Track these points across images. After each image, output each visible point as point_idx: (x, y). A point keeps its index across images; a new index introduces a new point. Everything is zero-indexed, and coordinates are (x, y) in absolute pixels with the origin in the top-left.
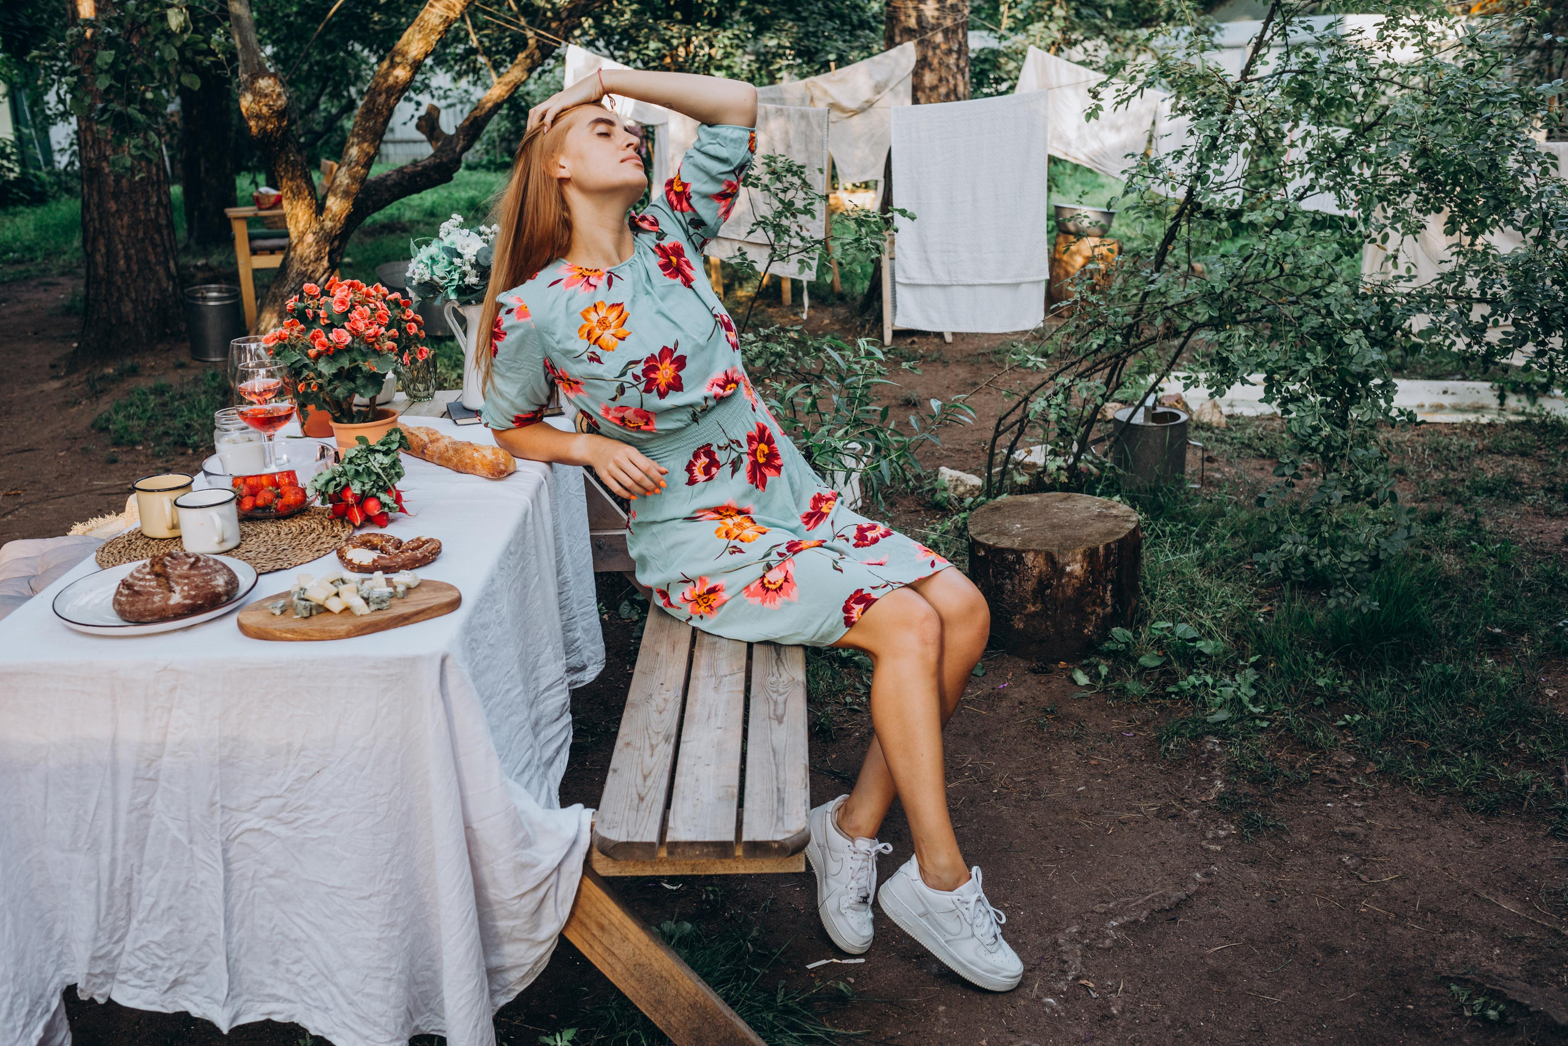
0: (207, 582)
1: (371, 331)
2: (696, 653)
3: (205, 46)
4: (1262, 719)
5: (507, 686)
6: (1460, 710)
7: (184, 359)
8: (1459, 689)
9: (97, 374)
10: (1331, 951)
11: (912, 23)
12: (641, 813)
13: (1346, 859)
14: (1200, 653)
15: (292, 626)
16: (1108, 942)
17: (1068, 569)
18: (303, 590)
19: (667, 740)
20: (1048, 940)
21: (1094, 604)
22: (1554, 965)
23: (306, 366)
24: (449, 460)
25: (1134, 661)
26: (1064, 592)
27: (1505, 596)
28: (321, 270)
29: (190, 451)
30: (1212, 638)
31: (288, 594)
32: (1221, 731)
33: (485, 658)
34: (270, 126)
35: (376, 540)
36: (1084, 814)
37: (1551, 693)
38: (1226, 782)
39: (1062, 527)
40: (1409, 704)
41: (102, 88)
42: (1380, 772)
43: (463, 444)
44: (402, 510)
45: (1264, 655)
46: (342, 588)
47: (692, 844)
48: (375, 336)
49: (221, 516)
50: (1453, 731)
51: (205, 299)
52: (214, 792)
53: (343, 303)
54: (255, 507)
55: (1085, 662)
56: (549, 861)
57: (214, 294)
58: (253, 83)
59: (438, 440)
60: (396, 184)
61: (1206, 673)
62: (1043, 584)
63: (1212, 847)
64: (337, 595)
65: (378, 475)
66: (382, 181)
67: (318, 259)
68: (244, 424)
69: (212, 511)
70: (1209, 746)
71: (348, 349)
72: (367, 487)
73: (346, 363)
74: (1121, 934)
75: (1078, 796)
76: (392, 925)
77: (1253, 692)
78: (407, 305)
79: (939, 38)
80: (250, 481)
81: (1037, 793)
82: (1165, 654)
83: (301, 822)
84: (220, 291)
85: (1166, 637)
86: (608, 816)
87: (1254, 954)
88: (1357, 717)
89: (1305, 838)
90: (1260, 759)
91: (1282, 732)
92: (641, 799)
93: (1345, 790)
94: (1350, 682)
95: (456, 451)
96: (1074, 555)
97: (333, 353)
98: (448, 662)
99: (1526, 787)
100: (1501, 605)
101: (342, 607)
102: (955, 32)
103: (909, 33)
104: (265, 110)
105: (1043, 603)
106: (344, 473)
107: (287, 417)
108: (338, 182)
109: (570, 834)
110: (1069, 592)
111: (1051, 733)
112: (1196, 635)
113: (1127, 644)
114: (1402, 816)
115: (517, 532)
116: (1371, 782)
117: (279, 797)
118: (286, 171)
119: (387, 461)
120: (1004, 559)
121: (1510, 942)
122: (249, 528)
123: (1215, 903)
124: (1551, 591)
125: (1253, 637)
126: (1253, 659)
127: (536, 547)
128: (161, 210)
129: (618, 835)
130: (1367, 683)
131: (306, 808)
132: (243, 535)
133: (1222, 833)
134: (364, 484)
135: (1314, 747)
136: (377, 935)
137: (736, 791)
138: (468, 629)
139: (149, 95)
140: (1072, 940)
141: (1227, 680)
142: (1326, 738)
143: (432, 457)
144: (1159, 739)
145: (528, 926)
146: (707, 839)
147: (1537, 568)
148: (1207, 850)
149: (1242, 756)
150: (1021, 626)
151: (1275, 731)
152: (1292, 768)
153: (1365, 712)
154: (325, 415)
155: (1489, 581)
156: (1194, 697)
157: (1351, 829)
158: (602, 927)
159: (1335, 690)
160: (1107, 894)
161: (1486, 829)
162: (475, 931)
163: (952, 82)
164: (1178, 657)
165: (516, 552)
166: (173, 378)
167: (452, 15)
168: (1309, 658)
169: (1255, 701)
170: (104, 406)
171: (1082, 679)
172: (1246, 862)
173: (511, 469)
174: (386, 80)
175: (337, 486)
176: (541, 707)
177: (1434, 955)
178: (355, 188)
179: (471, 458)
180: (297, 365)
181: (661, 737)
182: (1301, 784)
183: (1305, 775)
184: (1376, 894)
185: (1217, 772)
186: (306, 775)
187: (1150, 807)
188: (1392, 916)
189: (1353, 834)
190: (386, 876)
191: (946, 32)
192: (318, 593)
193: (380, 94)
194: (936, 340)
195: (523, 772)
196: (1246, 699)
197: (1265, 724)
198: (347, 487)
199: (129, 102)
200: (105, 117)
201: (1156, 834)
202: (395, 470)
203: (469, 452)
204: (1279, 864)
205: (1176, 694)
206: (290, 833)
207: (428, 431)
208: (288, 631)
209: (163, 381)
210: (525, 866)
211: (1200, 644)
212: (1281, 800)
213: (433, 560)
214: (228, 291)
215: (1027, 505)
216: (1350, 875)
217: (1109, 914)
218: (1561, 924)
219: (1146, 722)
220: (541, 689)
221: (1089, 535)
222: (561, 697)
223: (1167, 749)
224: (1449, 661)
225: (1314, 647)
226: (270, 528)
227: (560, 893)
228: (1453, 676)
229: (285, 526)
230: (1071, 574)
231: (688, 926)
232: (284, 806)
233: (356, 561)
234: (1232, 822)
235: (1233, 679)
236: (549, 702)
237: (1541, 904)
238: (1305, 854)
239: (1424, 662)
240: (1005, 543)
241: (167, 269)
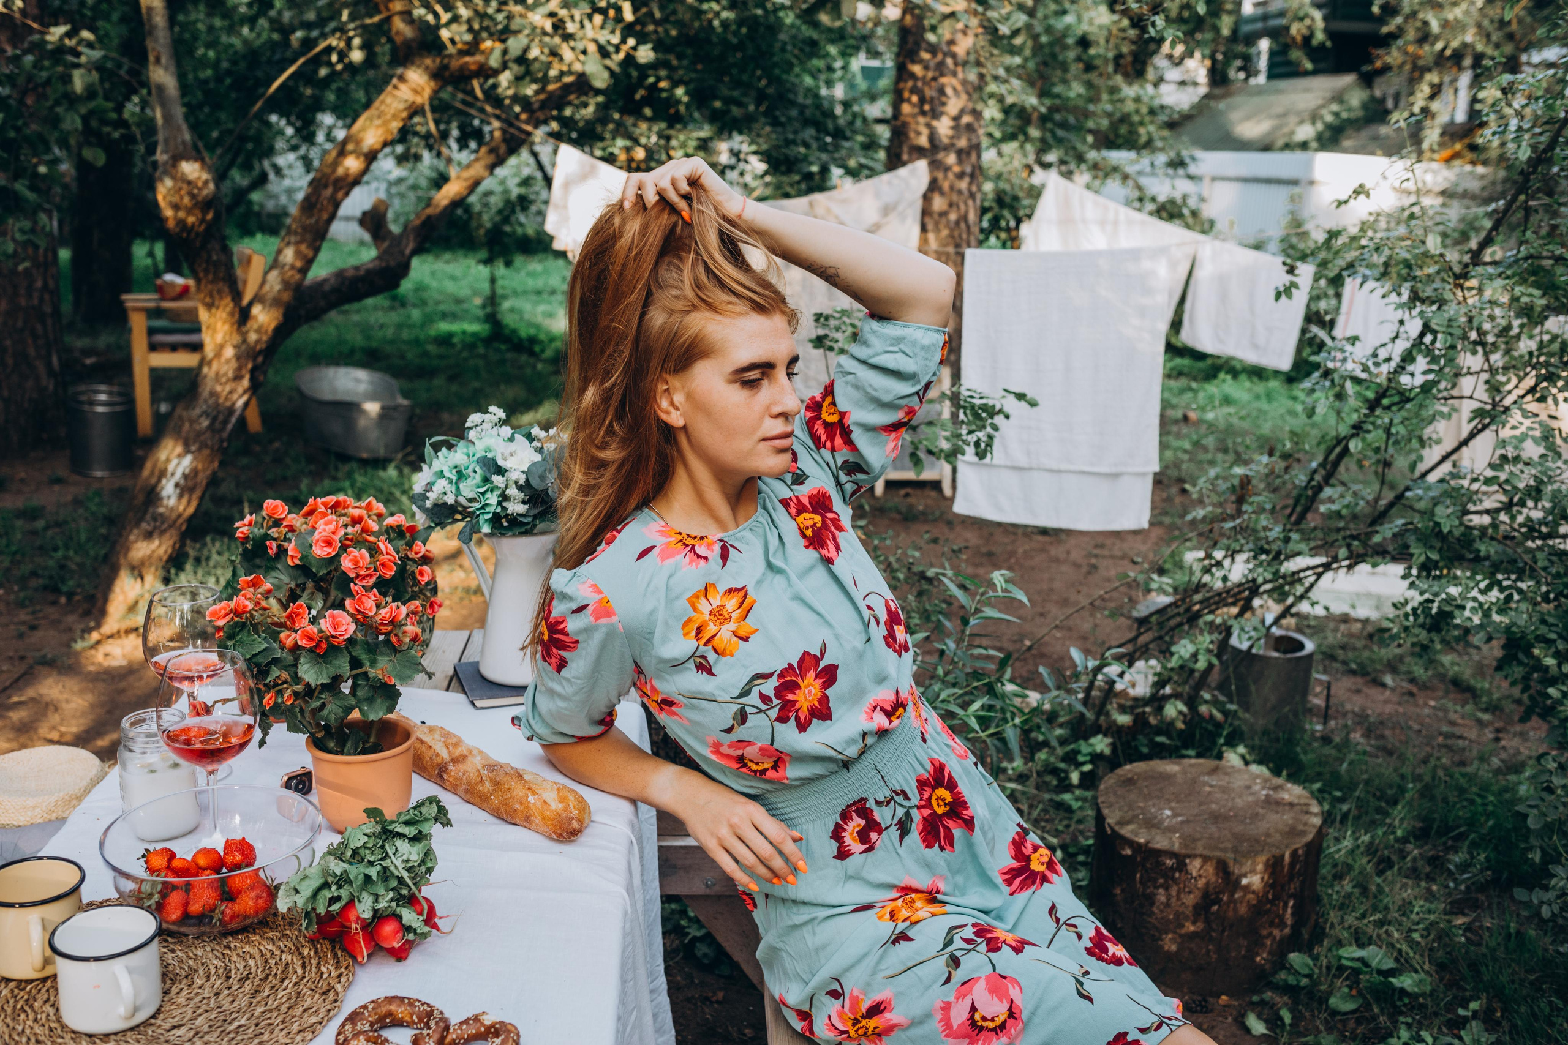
3: (114, 116)
7: (62, 472)
11: (923, 141)
14: (1402, 992)
17: (1244, 881)
21: (1272, 924)
24: (484, 798)
25: (1323, 1000)
26: (1235, 910)
28: (240, 390)
29: (63, 600)
30: (1413, 969)
34: (191, 219)
39: (1226, 818)
43: (501, 768)
49: (133, 970)
51: (92, 403)
53: (329, 543)
54: (186, 916)
55: (1255, 998)
57: (103, 397)
58: (174, 166)
59: (463, 758)
60: (335, 290)
62: (1208, 898)
65: (400, 880)
66: (319, 285)
67: (238, 378)
69: (117, 966)
72: (382, 904)
79: (951, 159)
82: (1361, 994)
84: (110, 393)
85: (1362, 972)
95: (497, 784)
96: (1254, 864)
97: (324, 651)
102: (968, 154)
103: (919, 152)
104: (186, 200)
105: (1207, 921)
106: (346, 880)
108: (267, 288)
110: (1243, 910)
112: (1393, 964)
113: (1309, 977)
118: (206, 271)
120: (1160, 864)
122: (175, 955)
126: (1474, 1006)
128: (47, 297)
134: (377, 897)
139: (42, 169)
143: (455, 786)
150: (1174, 948)
163: (963, 207)
164: (1377, 999)
166: (49, 498)
167: (419, 100)
171: (1258, 1027)
173: (586, 824)
174: (334, 171)
175: (334, 900)
178: (287, 296)
180: (262, 659)
191: (960, 153)
193: (326, 186)
194: (933, 494)
198: (350, 903)
199: (16, 177)
203: (519, 791)
207: (447, 741)
209: (37, 501)
211: (1400, 979)
214: (120, 394)
221: (1268, 835)
226: (211, 957)
230: (1247, 888)
240: (1161, 843)
241: (49, 364)
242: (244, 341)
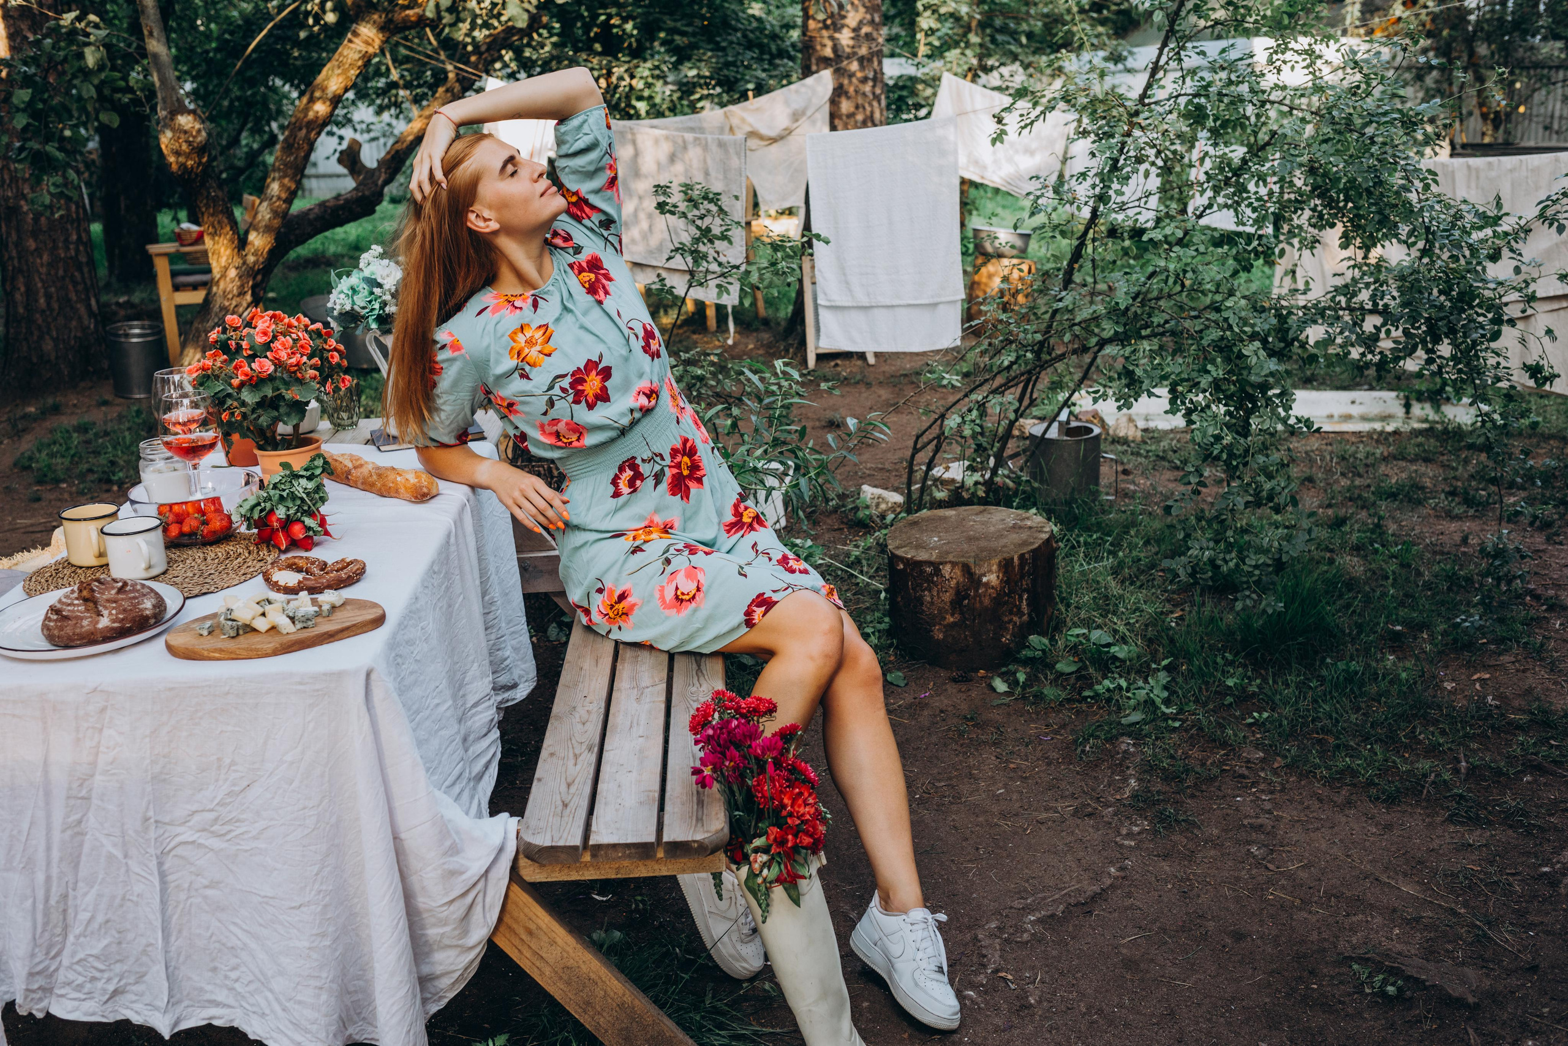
0: (135, 606)
1: (293, 360)
2: (619, 666)
3: (122, 83)
4: (1174, 720)
5: (436, 701)
6: (1363, 705)
7: (108, 397)
8: (1362, 685)
9: (19, 413)
10: (1239, 937)
11: (828, 52)
12: (565, 819)
13: (1254, 849)
14: (1115, 658)
15: (220, 645)
16: (1026, 936)
17: (985, 579)
18: (230, 610)
19: (590, 749)
20: (968, 936)
21: (1011, 613)
22: (1449, 942)
23: (229, 395)
24: (373, 485)
25: (1051, 667)
26: (981, 602)
27: (1406, 595)
28: (245, 304)
29: (115, 488)
30: (1126, 643)
31: (215, 616)
32: (1134, 731)
33: (411, 673)
34: (190, 163)
35: (301, 563)
36: (1003, 815)
37: (1449, 686)
38: (1139, 780)
39: (978, 539)
40: (1315, 701)
41: (19, 127)
42: (1287, 766)
43: (386, 469)
44: (327, 533)
45: (1176, 658)
46: (268, 608)
47: (614, 846)
48: (297, 365)
49: (148, 543)
50: (1356, 725)
51: (127, 335)
52: (147, 809)
53: (265, 333)
54: (182, 534)
55: (1004, 669)
56: (476, 868)
57: (137, 331)
58: (172, 119)
59: (361, 466)
60: (318, 218)
61: (1121, 676)
62: (960, 595)
63: (1126, 843)
64: (263, 614)
65: (302, 499)
66: (304, 215)
67: (242, 294)
68: (169, 454)
69: (139, 539)
70: (1123, 747)
71: (271, 378)
72: (292, 512)
73: (269, 392)
74: (1039, 928)
75: (997, 798)
76: (323, 935)
77: (1166, 694)
78: (329, 335)
79: (854, 66)
80: (176, 508)
81: (958, 797)
82: (1081, 660)
83: (233, 834)
84: (142, 327)
85: (1081, 643)
86: (533, 823)
87: (1166, 943)
88: (1265, 715)
89: (1215, 832)
90: (1172, 757)
91: (1194, 731)
92: (565, 805)
93: (1254, 784)
94: (1258, 681)
95: (380, 476)
96: (990, 565)
97: (255, 382)
98: (373, 676)
99: (1425, 776)
100: (1402, 604)
101: (268, 627)
102: (870, 60)
103: (825, 62)
104: (184, 147)
105: (962, 613)
106: (269, 499)
107: (212, 446)
108: (259, 217)
109: (497, 841)
110: (986, 601)
111: (971, 739)
112: (1110, 640)
113: (1043, 651)
114: (1308, 807)
115: (440, 553)
116: (1279, 776)
117: (212, 810)
118: (207, 206)
119: (310, 485)
120: (922, 572)
121: (1408, 922)
122: (175, 554)
123: (1129, 895)
124: (1449, 589)
125: (1165, 641)
126: (1165, 662)
127: (460, 567)
128: (82, 248)
129: (542, 840)
130: (1275, 682)
131: (238, 821)
132: (170, 561)
133: (1136, 829)
134: (288, 509)
135: (1224, 744)
136: (306, 944)
137: (657, 795)
138: (393, 645)
139: (67, 133)
140: (992, 935)
141: (1141, 683)
142: (1235, 735)
143: (356, 482)
144: (1075, 741)
145: (457, 932)
146: (629, 841)
147: (1436, 568)
148: (1122, 846)
149: (1155, 755)
150: (941, 636)
151: (1186, 731)
152: (1203, 765)
153: (1273, 710)
154: (249, 443)
155: (1390, 581)
156: (1109, 700)
157: (1259, 821)
158: (530, 933)
159: (1244, 689)
160: (1025, 890)
161: (1388, 817)
162: (406, 938)
163: (868, 109)
164: (1093, 663)
165: (439, 572)
166: (97, 416)
167: (371, 50)
168: (1219, 660)
169: (1167, 702)
170: (27, 444)
171: (1001, 686)
172: (1158, 856)
173: (434, 492)
174: (306, 115)
175: (261, 511)
176: (469, 723)
177: (1337, 937)
178: (277, 223)
179: (395, 482)
180: (221, 395)
181: (584, 747)
182: (1212, 779)
183: (1215, 771)
184: (1283, 882)
185: (1131, 771)
186: (236, 789)
187: (1066, 807)
188: (1297, 902)
189: (1261, 826)
190: (316, 887)
191: (861, 60)
192: (245, 613)
193: (300, 129)
194: (859, 363)
195: (454, 784)
196: (1158, 701)
197: (1177, 724)
198: (272, 511)
199: (47, 140)
200: (23, 155)
201: (1072, 833)
202: (318, 495)
203: (392, 476)
204: (1190, 856)
205: (1092, 698)
206: (224, 845)
207: (352, 458)
208: (215, 650)
209: (86, 418)
210: (453, 873)
211: (1113, 649)
212: (1193, 796)
213: (358, 581)
214: (151, 327)
215: (944, 519)
216: (1258, 865)
217: (1027, 909)
218: (1457, 903)
219: (1063, 726)
220: (469, 705)
221: (1004, 546)
222: (487, 714)
223: (1083, 751)
224: (1352, 659)
225: (1224, 649)
226: (198, 554)
227: (488, 900)
228: (1356, 673)
229: (212, 552)
230: (987, 584)
231: (617, 934)
232: (216, 819)
233: (282, 583)
234: (1146, 818)
235: (1146, 681)
236: (477, 718)
237: (1438, 885)
238: (1215, 846)
239: (1329, 660)
240: (923, 556)
241: (89, 306)
242: (244, 263)
